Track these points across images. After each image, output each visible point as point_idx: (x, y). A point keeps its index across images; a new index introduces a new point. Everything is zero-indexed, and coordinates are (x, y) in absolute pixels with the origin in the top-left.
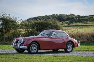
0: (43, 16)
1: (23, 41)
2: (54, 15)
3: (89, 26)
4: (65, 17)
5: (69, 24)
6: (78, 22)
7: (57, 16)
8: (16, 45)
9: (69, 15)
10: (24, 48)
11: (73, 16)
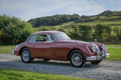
0: (46, 17)
2: (57, 15)
4: (69, 18)
7: (60, 17)
11: (77, 17)
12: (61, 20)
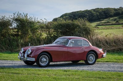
0: (83, 11)
1: (31, 51)
2: (97, 8)
4: (113, 12)
5: (117, 22)
7: (101, 11)
8: (23, 56)
9: (119, 9)
10: (31, 60)
12: (103, 15)
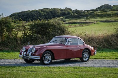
0: (31, 11)
2: (45, 9)
3: (90, 24)
5: (64, 21)
6: (76, 18)
7: (48, 11)
9: (65, 10)
11: (69, 11)
12: (50, 15)
